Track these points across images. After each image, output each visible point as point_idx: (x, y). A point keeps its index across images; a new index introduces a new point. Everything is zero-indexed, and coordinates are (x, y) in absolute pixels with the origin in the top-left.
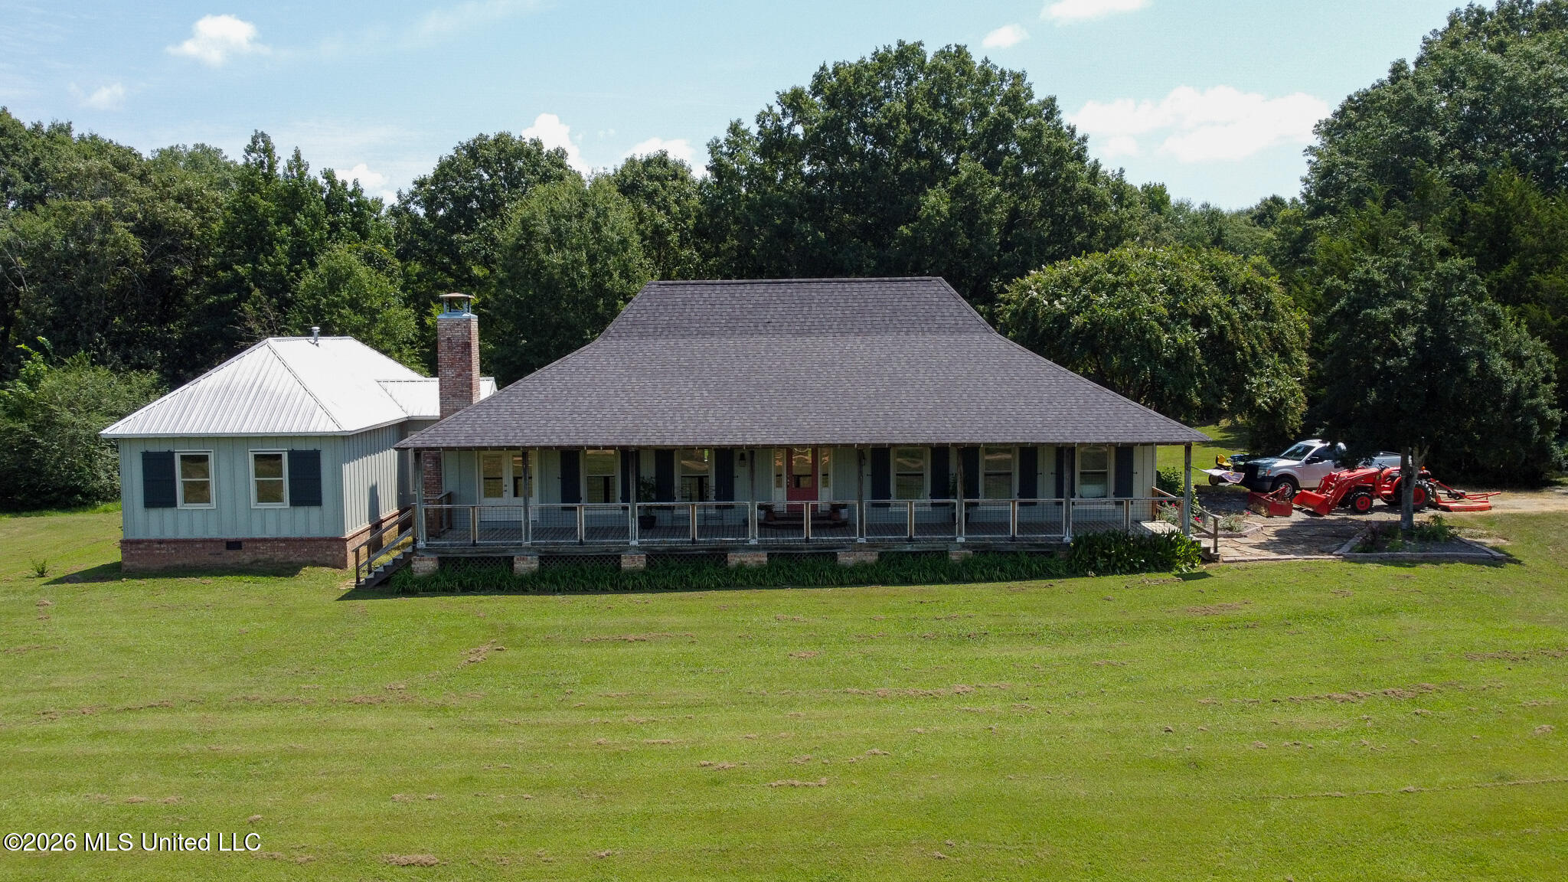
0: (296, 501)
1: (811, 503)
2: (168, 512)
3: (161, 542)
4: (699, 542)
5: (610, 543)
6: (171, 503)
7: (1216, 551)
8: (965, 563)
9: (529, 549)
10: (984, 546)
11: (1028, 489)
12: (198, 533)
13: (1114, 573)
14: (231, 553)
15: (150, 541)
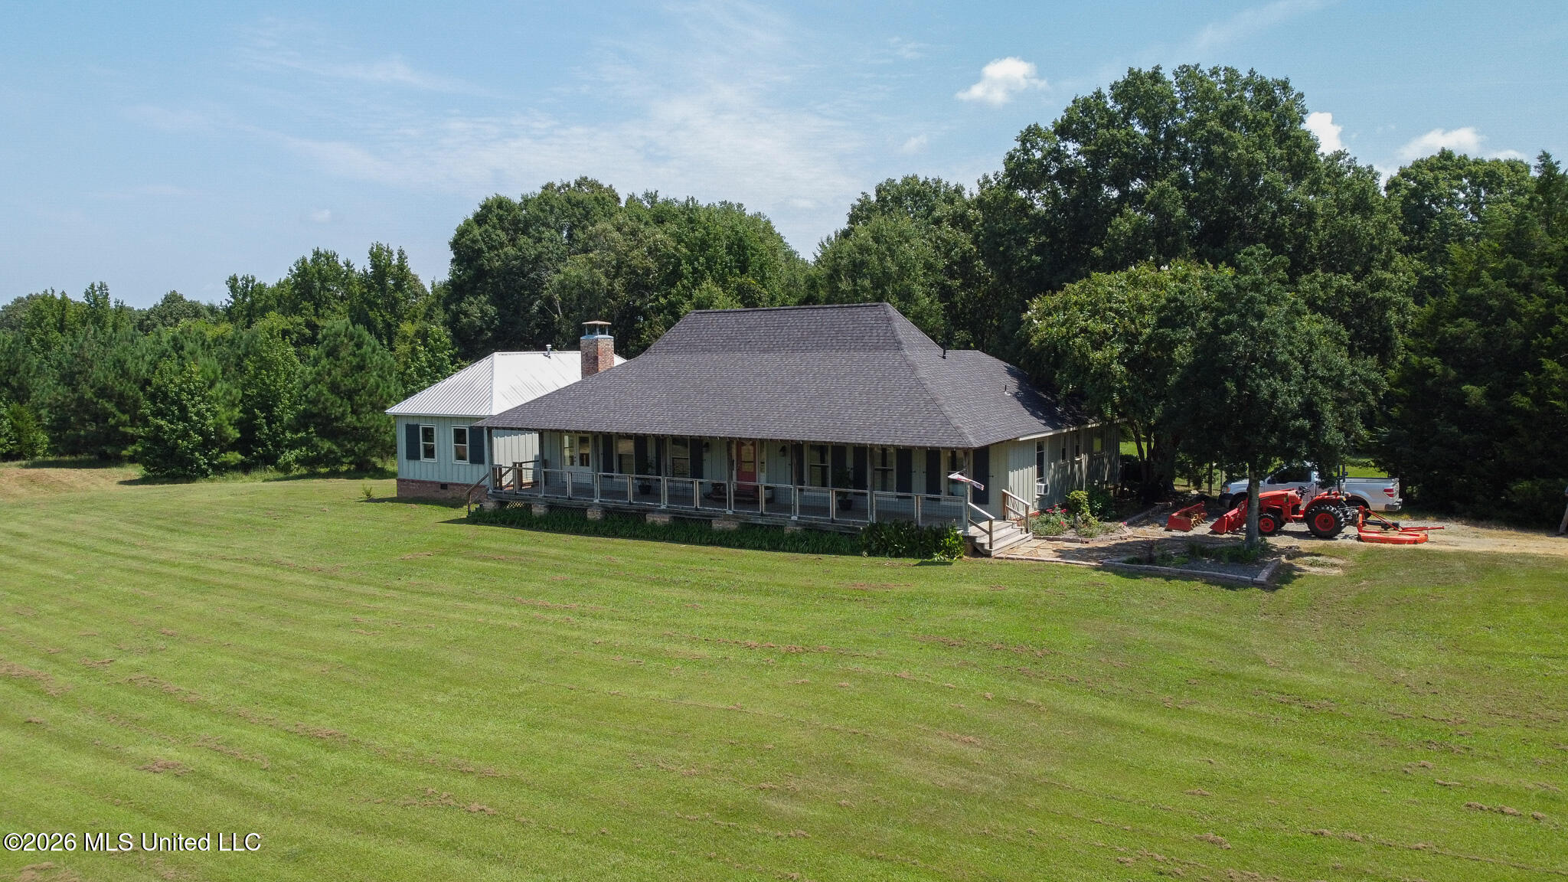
0: (472, 461)
1: (698, 480)
2: (417, 462)
3: (413, 481)
4: (633, 504)
5: (582, 500)
6: (418, 458)
7: (991, 547)
8: (792, 536)
9: (542, 500)
10: (810, 525)
11: (905, 485)
12: (430, 478)
13: (883, 555)
14: (443, 491)
15: (408, 480)
